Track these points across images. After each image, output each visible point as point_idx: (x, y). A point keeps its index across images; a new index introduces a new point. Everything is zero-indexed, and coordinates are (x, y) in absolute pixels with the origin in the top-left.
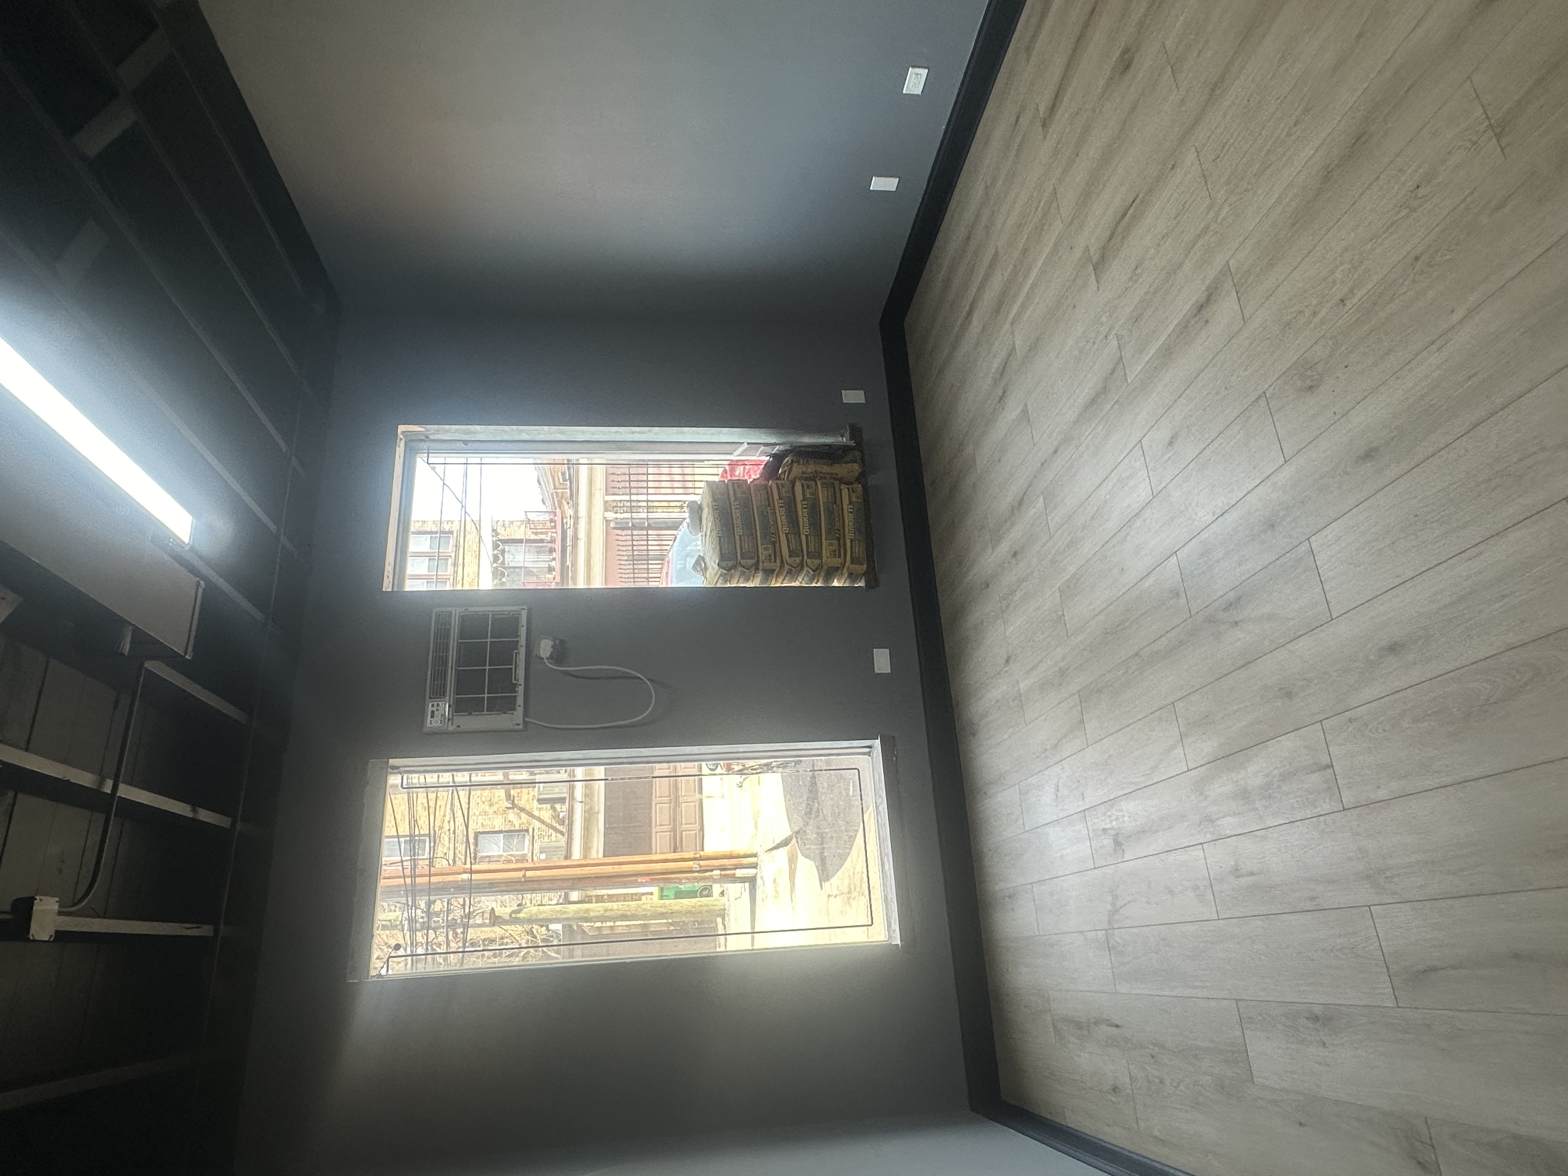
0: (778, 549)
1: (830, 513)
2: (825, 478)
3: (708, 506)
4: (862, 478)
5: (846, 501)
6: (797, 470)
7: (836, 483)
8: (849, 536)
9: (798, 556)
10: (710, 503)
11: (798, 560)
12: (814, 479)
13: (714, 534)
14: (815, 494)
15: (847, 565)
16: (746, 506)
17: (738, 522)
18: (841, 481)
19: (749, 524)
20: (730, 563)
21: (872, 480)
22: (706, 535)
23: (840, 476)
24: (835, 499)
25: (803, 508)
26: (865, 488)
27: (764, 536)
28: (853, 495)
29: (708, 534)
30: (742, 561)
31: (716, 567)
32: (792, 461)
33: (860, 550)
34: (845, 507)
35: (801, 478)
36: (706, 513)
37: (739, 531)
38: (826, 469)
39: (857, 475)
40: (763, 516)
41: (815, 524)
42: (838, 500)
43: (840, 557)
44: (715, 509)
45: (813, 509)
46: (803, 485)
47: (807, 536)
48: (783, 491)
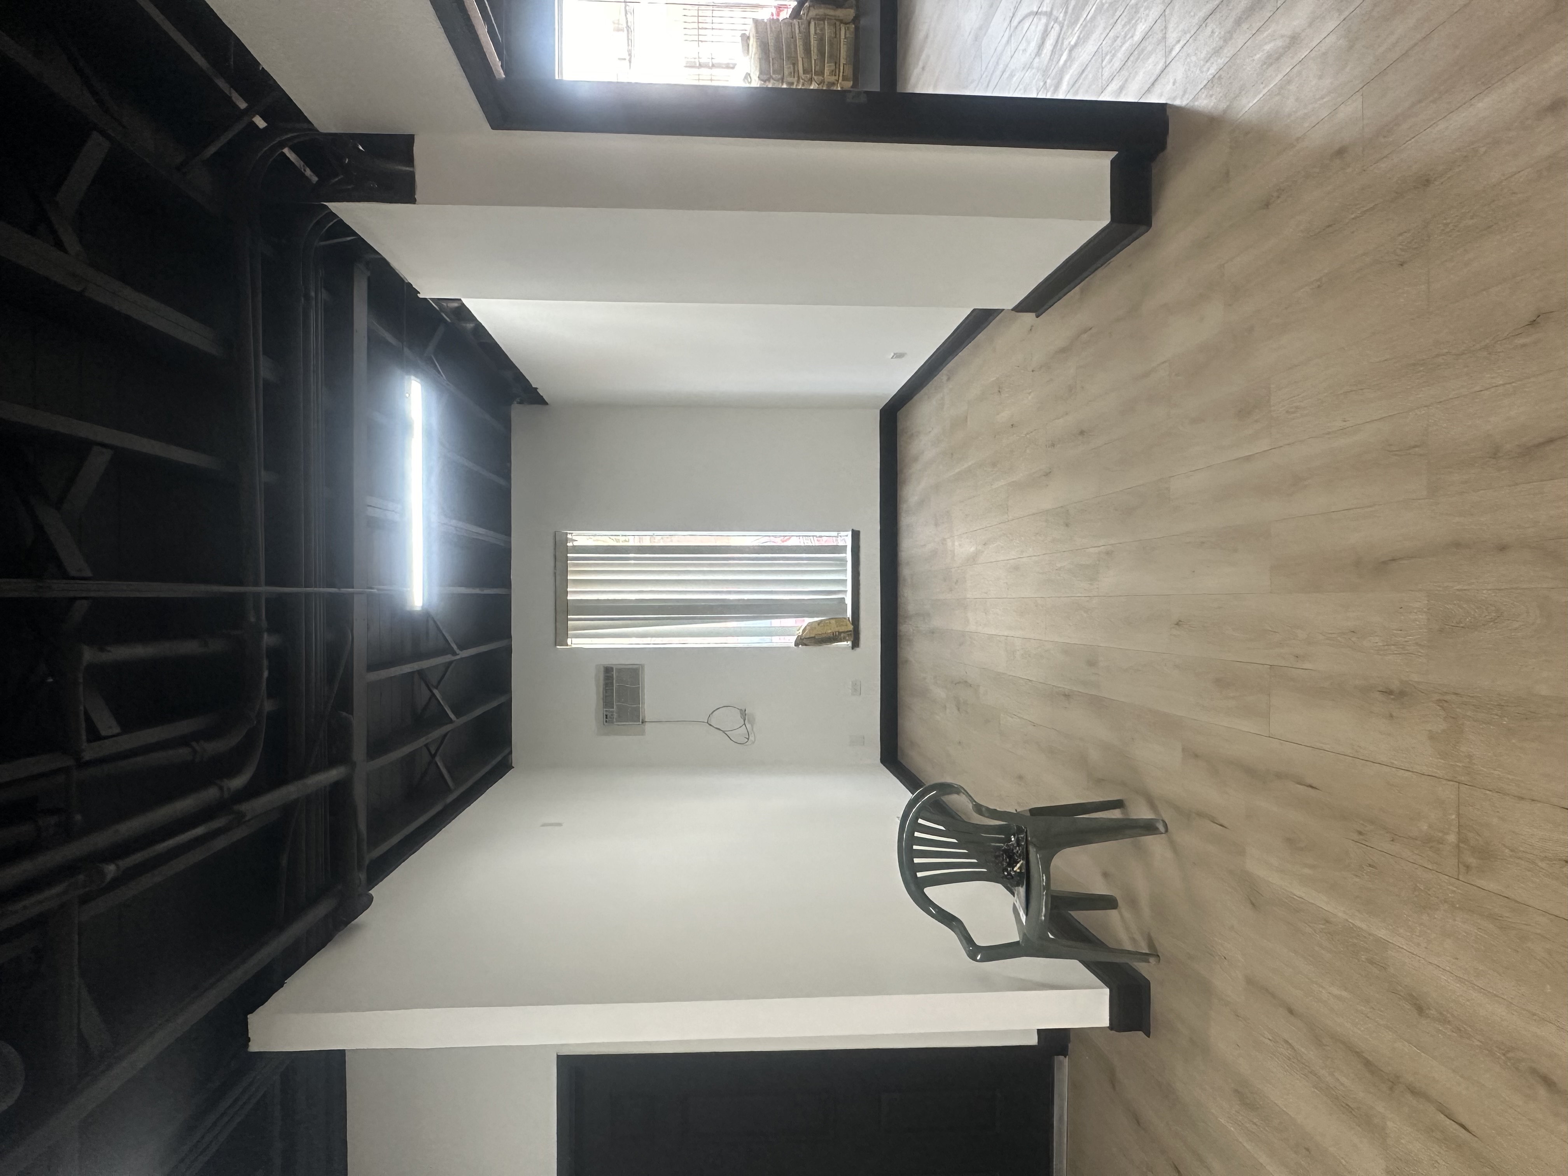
0: (796, 69)
1: (831, 45)
2: (831, 19)
3: (753, 37)
4: (856, 20)
5: (843, 36)
6: (813, 13)
7: (838, 23)
8: (843, 61)
9: (808, 74)
10: (755, 35)
11: (809, 76)
12: (823, 20)
13: (757, 56)
14: (823, 30)
15: (840, 81)
16: (778, 39)
17: (772, 49)
18: (841, 21)
19: (779, 50)
20: (765, 77)
21: (863, 22)
22: (751, 58)
23: (840, 18)
24: (836, 34)
25: (814, 40)
26: (857, 29)
27: (788, 58)
28: (848, 32)
29: (753, 56)
30: (774, 76)
31: (757, 79)
32: (810, 6)
33: (849, 72)
34: (842, 40)
35: (814, 19)
36: (752, 42)
37: (772, 55)
38: (831, 12)
39: (852, 18)
40: (788, 46)
41: (821, 53)
42: (838, 36)
43: (835, 75)
44: (758, 39)
45: (821, 40)
46: (815, 23)
47: (815, 60)
48: (802, 29)
